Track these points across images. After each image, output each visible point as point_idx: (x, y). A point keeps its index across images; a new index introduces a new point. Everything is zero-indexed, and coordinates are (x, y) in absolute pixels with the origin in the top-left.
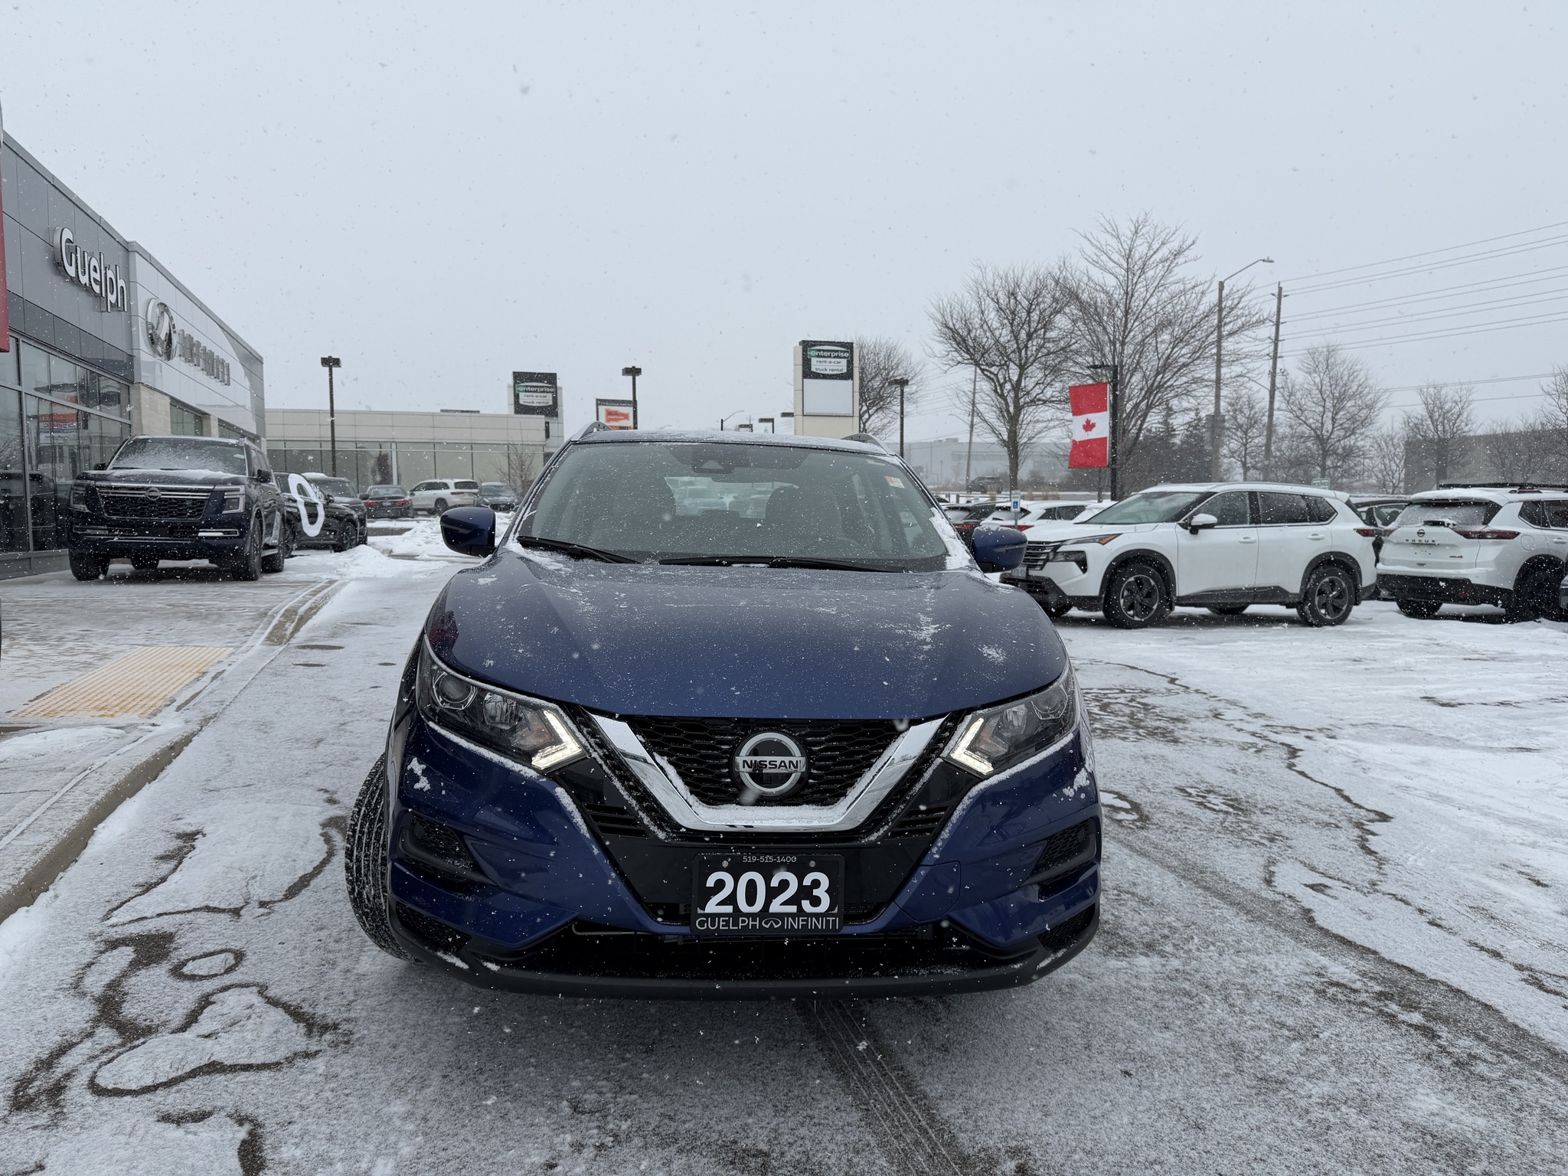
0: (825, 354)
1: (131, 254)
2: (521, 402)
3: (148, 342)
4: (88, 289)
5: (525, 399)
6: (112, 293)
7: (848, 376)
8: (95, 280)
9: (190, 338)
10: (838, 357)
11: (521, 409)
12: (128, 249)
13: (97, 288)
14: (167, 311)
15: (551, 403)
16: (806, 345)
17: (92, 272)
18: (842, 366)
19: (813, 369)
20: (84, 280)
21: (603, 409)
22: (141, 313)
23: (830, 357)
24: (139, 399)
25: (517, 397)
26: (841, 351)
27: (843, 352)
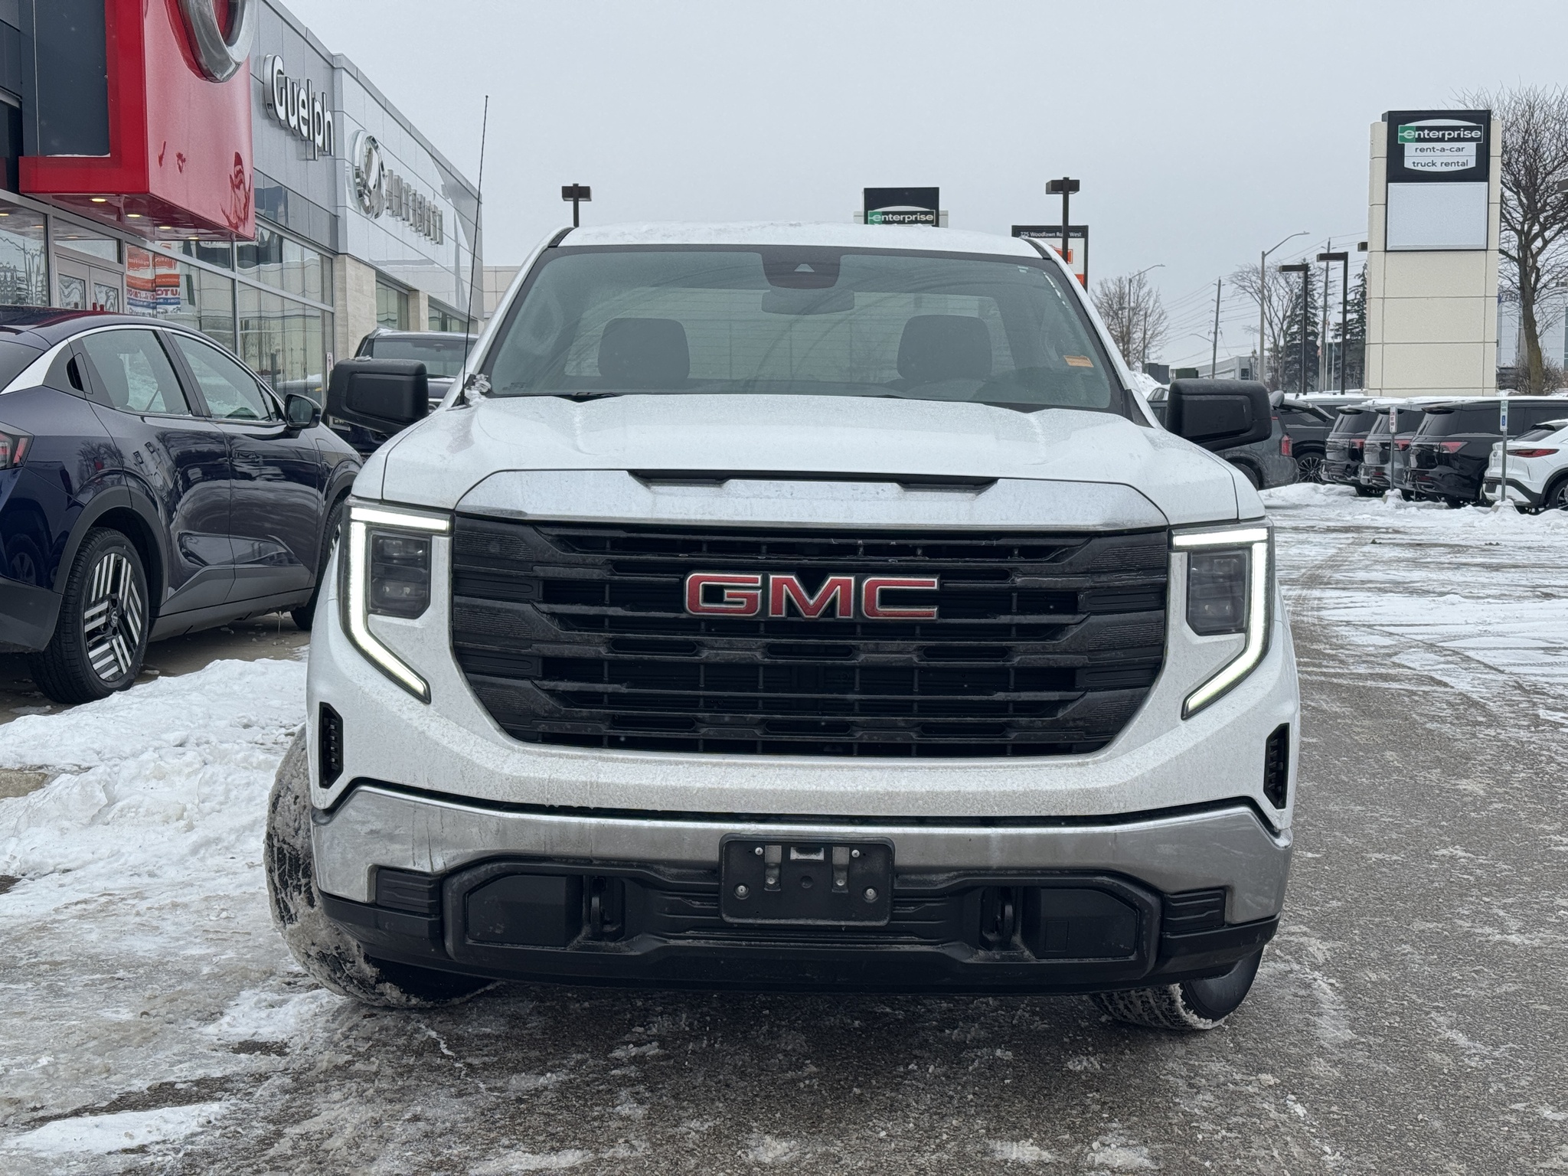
0: (1433, 134)
1: (337, 72)
3: (355, 195)
4: (295, 133)
6: (319, 135)
7: (1479, 173)
8: (303, 118)
9: (399, 180)
10: (1459, 139)
12: (332, 65)
13: (304, 129)
14: (376, 148)
16: (1396, 120)
17: (301, 109)
18: (1466, 155)
19: (1408, 164)
20: (293, 121)
22: (347, 156)
23: (1441, 140)
24: (344, 278)
26: (1466, 128)
27: (1471, 129)
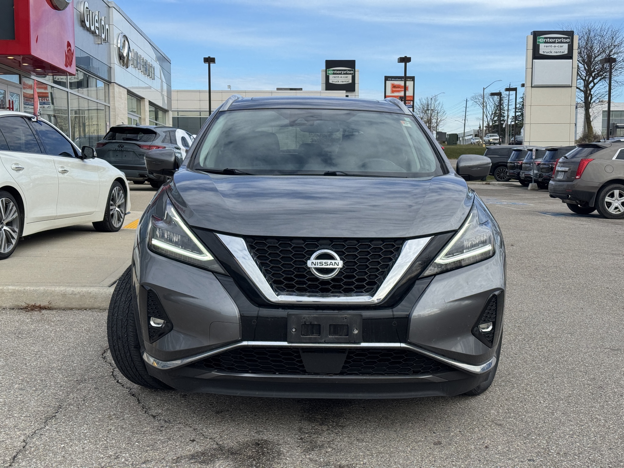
0: (551, 40)
1: (111, 9)
2: (330, 81)
3: (118, 59)
4: (94, 33)
5: (333, 79)
6: (103, 34)
7: (569, 56)
8: (97, 27)
9: (137, 53)
10: (561, 42)
11: (330, 87)
12: (109, 6)
13: (97, 31)
14: (127, 40)
15: (350, 81)
16: (536, 35)
17: (96, 23)
18: (564, 49)
19: (541, 52)
20: (93, 28)
21: (389, 83)
22: (115, 43)
23: (554, 42)
24: (114, 92)
25: (327, 78)
26: (564, 38)
27: (566, 38)
